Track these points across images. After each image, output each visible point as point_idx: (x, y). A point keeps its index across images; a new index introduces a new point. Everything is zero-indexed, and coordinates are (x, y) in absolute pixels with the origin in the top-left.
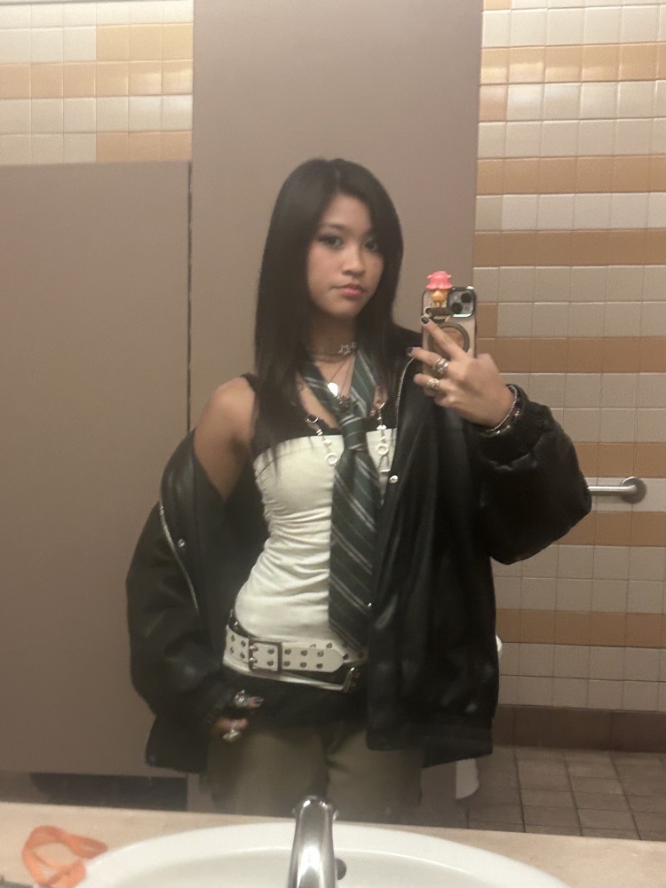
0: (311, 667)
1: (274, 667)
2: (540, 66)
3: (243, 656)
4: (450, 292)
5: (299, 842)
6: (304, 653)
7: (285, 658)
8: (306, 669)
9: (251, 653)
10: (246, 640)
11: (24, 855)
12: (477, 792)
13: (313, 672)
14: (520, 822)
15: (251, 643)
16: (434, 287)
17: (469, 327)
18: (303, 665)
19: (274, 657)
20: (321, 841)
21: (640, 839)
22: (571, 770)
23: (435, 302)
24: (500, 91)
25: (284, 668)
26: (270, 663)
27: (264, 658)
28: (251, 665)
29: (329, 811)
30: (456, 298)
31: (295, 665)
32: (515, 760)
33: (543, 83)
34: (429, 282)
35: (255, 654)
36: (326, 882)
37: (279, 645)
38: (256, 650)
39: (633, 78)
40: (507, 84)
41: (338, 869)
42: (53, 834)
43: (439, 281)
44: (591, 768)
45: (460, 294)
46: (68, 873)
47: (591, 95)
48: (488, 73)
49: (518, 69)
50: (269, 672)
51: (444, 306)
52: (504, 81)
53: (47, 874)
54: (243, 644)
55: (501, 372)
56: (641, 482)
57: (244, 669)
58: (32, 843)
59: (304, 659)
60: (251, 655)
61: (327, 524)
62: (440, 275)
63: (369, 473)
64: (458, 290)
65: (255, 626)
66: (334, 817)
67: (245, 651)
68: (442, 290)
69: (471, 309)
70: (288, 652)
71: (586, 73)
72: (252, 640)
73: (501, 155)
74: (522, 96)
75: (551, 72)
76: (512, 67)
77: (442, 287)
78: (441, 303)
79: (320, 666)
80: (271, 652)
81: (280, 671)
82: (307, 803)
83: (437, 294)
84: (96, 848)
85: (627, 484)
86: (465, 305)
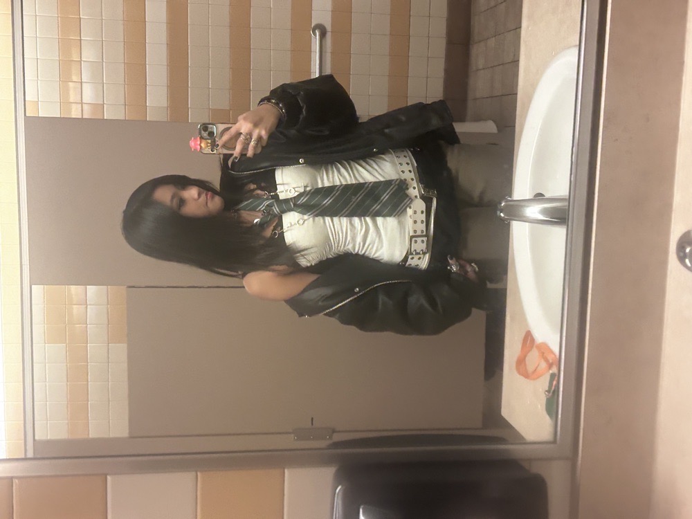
0: (423, 217)
1: (425, 239)
2: (71, 84)
3: (420, 258)
4: (202, 138)
5: (524, 219)
6: (415, 222)
7: (419, 233)
8: (425, 220)
9: (417, 254)
10: (410, 257)
11: (534, 379)
12: (494, 121)
13: (426, 216)
14: (510, 96)
15: (412, 254)
16: (199, 147)
17: (222, 127)
18: (422, 222)
19: (419, 240)
20: (522, 206)
21: (520, 27)
22: (481, 67)
23: (208, 146)
24: (85, 107)
25: (425, 233)
26: (423, 241)
27: (420, 245)
28: (424, 254)
29: (506, 202)
30: (205, 134)
31: (423, 227)
32: (475, 99)
33: (81, 82)
34: (196, 150)
35: (418, 251)
36: (547, 203)
37: (412, 237)
38: (415, 250)
39: (79, 31)
40: (82, 103)
41: (539, 197)
42: (521, 362)
43: (196, 144)
44: (480, 56)
45: (203, 132)
46: (543, 353)
47: (89, 54)
48: (75, 113)
49: (73, 97)
50: (427, 241)
51: (209, 141)
52: (80, 105)
53: (543, 365)
54: (412, 258)
55: (249, 109)
56: (314, 27)
57: (427, 256)
58: (526, 375)
59: (419, 222)
60: (419, 254)
61: (336, 219)
62: (192, 144)
63: (307, 195)
64: (200, 133)
65: (401, 252)
66: (509, 199)
67: (416, 257)
68: (201, 143)
69: (211, 126)
70: (415, 231)
71: (75, 57)
72: (409, 253)
73: (123, 107)
74: (89, 94)
75: (75, 78)
76: (72, 100)
77: (199, 142)
78: (208, 143)
79: (422, 212)
80: (416, 242)
81: (427, 236)
82: (502, 215)
83: (203, 145)
84: (528, 339)
85: (315, 34)
86: (209, 130)
